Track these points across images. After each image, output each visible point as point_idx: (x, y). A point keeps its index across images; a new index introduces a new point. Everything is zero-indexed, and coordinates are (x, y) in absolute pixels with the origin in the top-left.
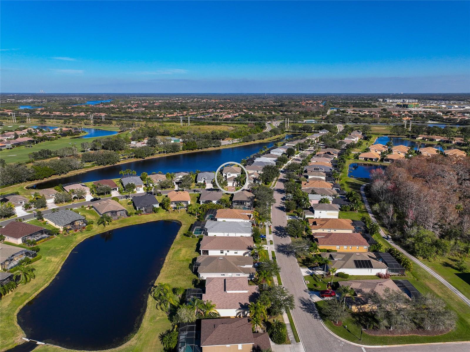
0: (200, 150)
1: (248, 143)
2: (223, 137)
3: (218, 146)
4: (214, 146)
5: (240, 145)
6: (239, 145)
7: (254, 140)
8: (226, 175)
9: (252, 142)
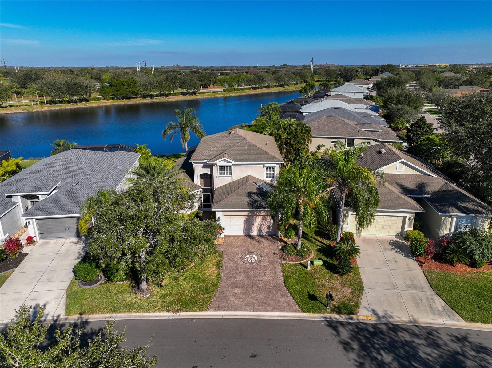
0: (148, 100)
1: (256, 90)
2: (206, 81)
3: (194, 93)
4: (182, 94)
5: (241, 94)
6: (238, 93)
7: (267, 87)
8: (207, 171)
9: (264, 91)
